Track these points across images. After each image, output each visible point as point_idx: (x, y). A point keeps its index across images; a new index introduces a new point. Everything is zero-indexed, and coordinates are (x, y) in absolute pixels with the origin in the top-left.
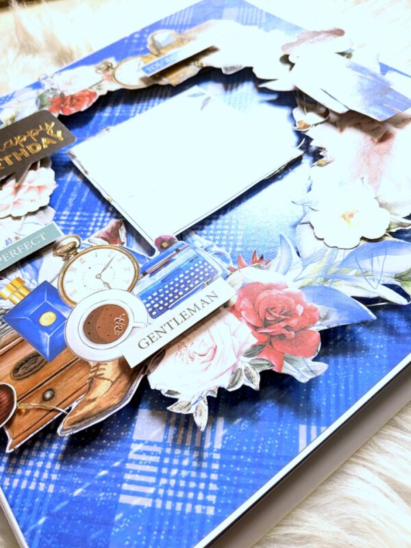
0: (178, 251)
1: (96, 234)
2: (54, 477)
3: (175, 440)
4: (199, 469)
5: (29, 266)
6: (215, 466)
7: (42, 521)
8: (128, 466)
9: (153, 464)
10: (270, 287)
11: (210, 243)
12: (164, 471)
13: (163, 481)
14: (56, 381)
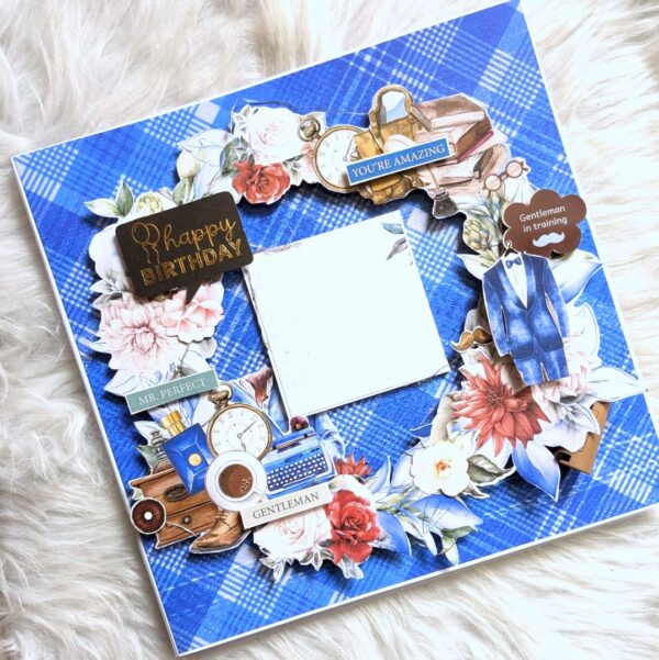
0: (306, 436)
1: (247, 377)
2: (182, 566)
3: (259, 571)
4: (268, 593)
5: (187, 402)
6: (278, 595)
7: (171, 588)
8: (228, 576)
9: (242, 580)
10: (358, 500)
11: (335, 428)
12: (248, 586)
13: (245, 592)
14: (193, 512)
